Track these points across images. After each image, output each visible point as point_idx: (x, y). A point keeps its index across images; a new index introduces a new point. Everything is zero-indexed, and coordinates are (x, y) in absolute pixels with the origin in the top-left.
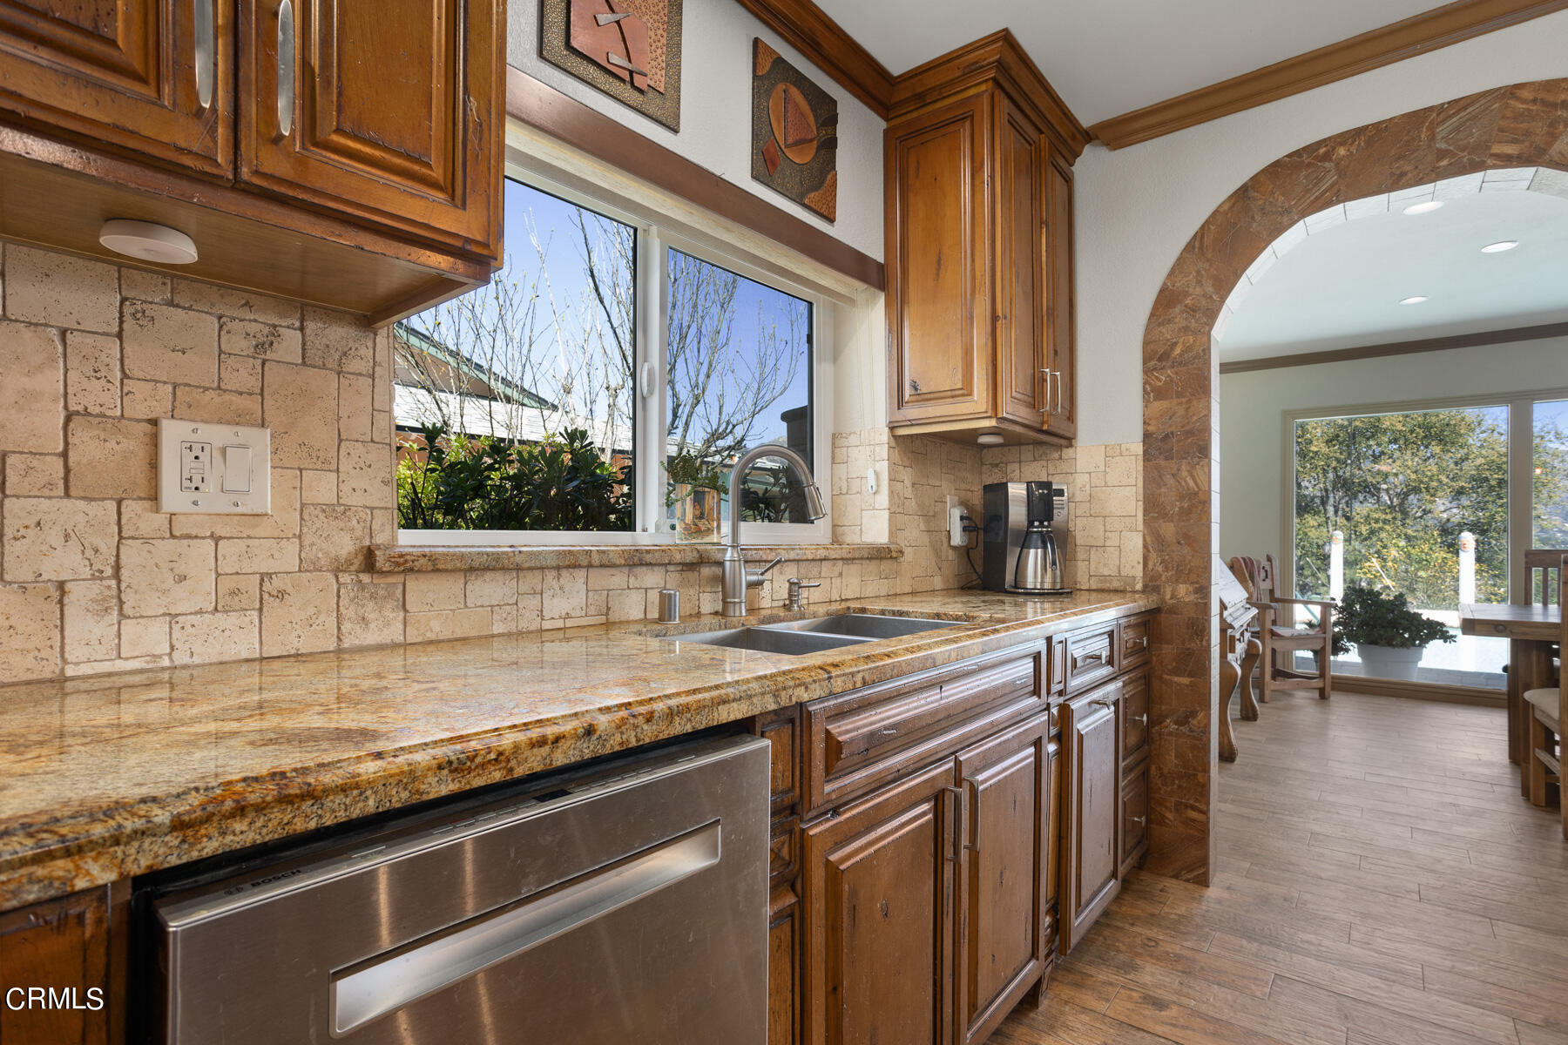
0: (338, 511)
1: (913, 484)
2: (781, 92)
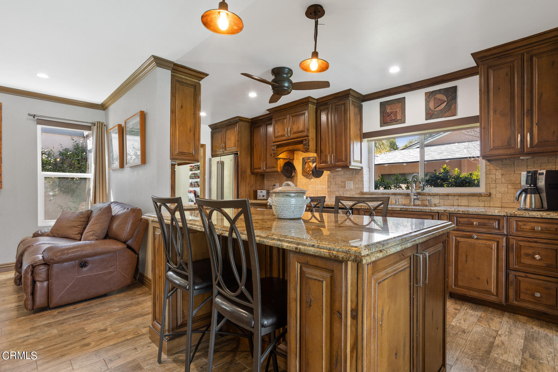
1: (502, 175)
2: (433, 98)
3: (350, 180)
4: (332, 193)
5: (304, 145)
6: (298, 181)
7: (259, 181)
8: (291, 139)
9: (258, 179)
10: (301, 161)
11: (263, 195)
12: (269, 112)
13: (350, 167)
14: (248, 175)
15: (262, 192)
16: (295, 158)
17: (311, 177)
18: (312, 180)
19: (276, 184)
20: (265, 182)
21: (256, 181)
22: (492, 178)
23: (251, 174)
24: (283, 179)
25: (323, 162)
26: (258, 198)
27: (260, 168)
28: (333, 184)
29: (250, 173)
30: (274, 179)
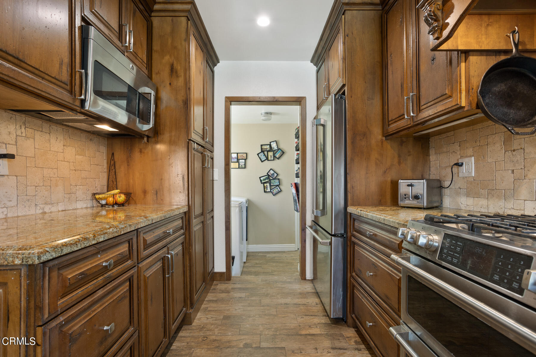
7: (409, 155)
9: (409, 152)
11: (415, 194)
14: (373, 142)
15: (411, 185)
19: (465, 161)
20: (432, 157)
21: (399, 156)
23: (384, 138)
24: (489, 140)
26: (401, 203)
27: (401, 117)
29: (380, 137)
30: (456, 146)
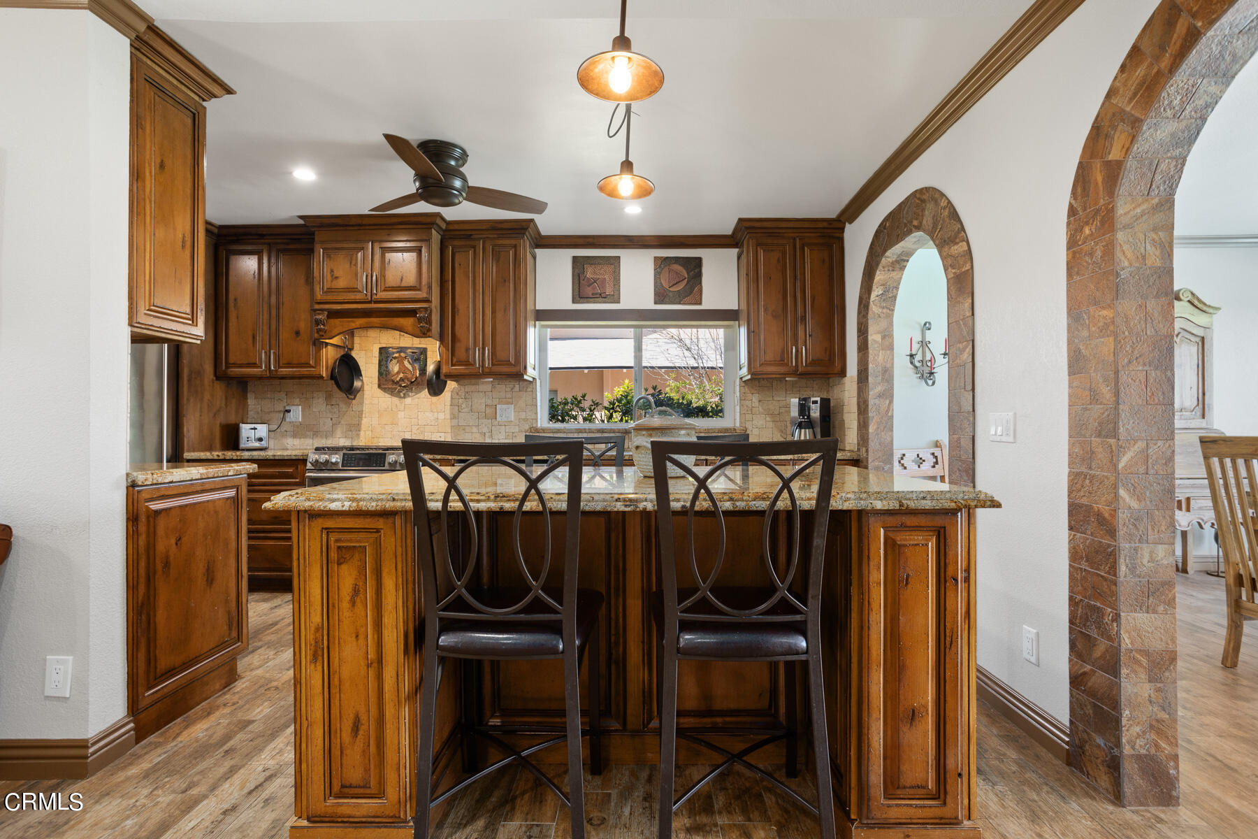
0: (526, 420)
1: (760, 401)
2: (666, 269)
3: (508, 403)
4: (464, 430)
5: (420, 320)
6: (366, 402)
7: (233, 398)
8: (376, 302)
9: (233, 394)
10: (376, 353)
11: (257, 436)
12: (305, 221)
13: (525, 377)
14: (206, 382)
15: (255, 429)
16: (356, 346)
17: (404, 394)
18: (408, 400)
19: (292, 408)
20: (251, 401)
21: (226, 398)
22: (747, 406)
23: (215, 378)
24: (315, 395)
25: (460, 363)
26: (242, 445)
27: (254, 365)
28: (466, 410)
29: (212, 376)
30: (283, 395)
